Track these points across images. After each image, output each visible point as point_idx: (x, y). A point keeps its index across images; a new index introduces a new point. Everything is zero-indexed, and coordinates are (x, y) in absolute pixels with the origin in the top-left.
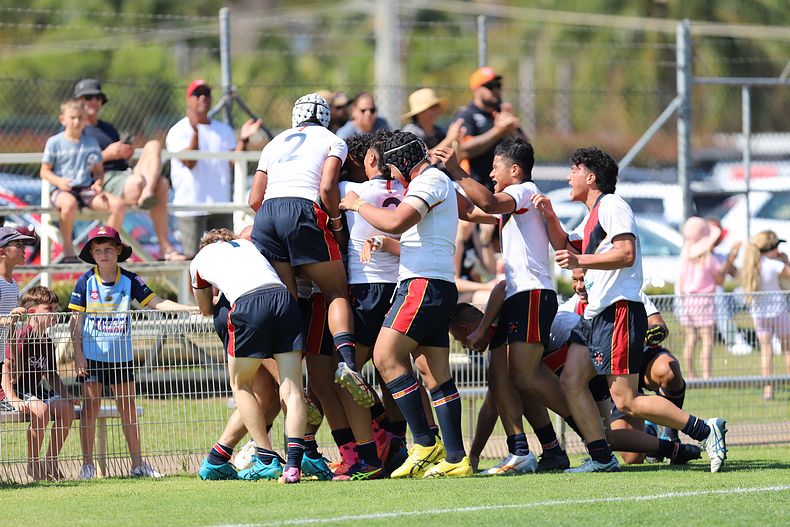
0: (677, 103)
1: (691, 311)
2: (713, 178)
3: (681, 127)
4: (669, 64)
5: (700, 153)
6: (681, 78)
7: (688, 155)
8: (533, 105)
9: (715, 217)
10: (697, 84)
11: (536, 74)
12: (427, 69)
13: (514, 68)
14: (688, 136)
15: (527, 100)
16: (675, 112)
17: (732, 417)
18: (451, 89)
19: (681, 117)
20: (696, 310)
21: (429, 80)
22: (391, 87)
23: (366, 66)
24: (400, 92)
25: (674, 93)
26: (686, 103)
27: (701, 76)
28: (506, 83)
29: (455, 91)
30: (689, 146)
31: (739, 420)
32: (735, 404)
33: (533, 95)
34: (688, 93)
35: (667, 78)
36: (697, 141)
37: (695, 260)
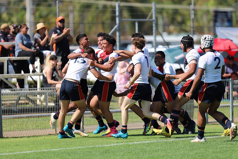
0: (116, 26)
1: (121, 89)
2: (127, 49)
3: (118, 34)
4: (114, 15)
5: (123, 42)
6: (117, 19)
7: (120, 42)
8: (73, 27)
10: (122, 21)
11: (74, 18)
12: (41, 17)
13: (67, 16)
14: (119, 36)
15: (71, 25)
16: (116, 29)
17: (133, 121)
18: (48, 23)
19: (118, 31)
20: (122, 89)
21: (41, 20)
22: (31, 22)
23: (23, 16)
24: (33, 24)
25: (116, 24)
26: (119, 26)
27: (125, 18)
28: (66, 21)
29: (50, 24)
30: (120, 39)
31: (136, 122)
32: (134, 117)
33: (73, 24)
34: (119, 23)
35: (113, 19)
36: (122, 38)
37: (121, 74)
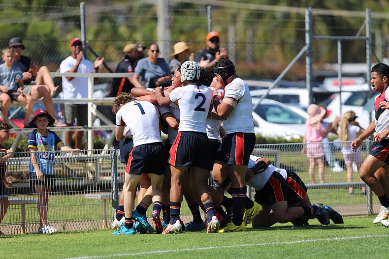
0: (305, 48)
1: (312, 150)
2: (324, 85)
3: (308, 60)
4: (302, 29)
5: (317, 73)
6: (307, 36)
7: (311, 74)
8: (234, 50)
9: (325, 105)
10: (315, 39)
11: (236, 35)
12: (182, 32)
13: (225, 31)
14: (311, 65)
15: (232, 47)
16: (305, 52)
17: (333, 203)
18: (194, 42)
19: (308, 55)
20: (315, 150)
21: (183, 38)
22: (165, 41)
23: (153, 30)
24: (169, 43)
25: (305, 44)
26: (310, 48)
27: (320, 34)
28: (222, 39)
29: (196, 43)
30: (311, 70)
31: (337, 204)
32: (335, 197)
33: (234, 45)
34: (311, 44)
35: (300, 36)
36: (315, 67)
37: (312, 125)
